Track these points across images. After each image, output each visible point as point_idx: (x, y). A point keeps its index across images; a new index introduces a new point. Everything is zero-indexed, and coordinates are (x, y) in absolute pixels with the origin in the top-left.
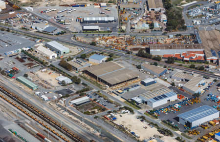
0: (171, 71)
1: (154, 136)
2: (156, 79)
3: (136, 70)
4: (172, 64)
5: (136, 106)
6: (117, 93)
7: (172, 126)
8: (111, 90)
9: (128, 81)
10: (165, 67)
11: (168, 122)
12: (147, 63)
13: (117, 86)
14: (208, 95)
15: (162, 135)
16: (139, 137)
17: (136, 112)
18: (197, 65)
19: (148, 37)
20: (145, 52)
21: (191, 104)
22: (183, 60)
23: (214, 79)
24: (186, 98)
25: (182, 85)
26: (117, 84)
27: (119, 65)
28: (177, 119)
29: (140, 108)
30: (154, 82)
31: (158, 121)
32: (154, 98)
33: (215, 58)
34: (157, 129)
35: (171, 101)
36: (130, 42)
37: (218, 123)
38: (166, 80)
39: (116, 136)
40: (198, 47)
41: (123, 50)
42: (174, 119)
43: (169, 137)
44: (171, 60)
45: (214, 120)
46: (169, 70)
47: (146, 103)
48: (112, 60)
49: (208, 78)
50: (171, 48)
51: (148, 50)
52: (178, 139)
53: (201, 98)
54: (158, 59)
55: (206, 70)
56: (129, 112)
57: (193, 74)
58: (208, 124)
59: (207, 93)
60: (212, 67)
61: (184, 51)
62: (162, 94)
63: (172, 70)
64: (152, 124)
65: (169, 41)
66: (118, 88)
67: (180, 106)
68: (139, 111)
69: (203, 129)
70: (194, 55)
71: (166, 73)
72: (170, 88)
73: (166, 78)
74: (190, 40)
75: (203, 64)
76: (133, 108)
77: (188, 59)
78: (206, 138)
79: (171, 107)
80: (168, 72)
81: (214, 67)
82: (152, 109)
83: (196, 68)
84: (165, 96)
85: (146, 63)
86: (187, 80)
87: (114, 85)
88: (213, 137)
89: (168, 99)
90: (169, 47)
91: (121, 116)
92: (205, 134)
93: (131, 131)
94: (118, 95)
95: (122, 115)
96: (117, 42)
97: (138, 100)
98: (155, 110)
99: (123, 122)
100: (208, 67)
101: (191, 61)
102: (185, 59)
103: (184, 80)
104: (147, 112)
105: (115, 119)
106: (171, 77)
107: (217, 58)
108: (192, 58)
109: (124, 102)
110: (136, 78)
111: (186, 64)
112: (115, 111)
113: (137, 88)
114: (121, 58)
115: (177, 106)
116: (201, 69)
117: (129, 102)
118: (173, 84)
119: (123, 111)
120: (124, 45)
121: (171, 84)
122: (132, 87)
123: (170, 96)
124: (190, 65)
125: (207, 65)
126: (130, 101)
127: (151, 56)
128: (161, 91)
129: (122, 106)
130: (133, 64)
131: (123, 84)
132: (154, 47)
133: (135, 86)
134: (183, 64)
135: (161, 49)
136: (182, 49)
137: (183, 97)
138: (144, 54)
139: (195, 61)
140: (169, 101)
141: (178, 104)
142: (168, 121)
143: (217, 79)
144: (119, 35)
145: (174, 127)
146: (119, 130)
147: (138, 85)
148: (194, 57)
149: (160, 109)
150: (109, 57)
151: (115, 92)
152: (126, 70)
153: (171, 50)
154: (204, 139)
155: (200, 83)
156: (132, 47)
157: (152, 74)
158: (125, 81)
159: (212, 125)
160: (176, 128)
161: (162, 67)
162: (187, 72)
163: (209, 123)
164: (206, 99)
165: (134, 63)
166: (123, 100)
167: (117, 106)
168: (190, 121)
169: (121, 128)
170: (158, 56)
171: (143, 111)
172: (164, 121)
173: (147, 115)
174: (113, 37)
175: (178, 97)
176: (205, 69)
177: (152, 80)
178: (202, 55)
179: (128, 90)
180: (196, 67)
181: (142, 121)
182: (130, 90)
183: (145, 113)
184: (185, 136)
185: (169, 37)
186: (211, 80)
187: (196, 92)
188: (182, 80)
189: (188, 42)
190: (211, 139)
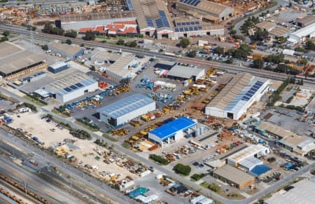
0: (90, 51)
1: (65, 140)
2: (68, 63)
3: (42, 52)
4: (91, 41)
5: (40, 101)
6: (14, 86)
7: (90, 125)
8: (5, 82)
9: (29, 67)
10: (82, 46)
11: (84, 121)
12: (57, 41)
13: (13, 76)
14: (142, 81)
15: (75, 139)
16: (44, 144)
17: (41, 110)
18: (126, 40)
19: (59, 5)
20: (54, 26)
21: (117, 94)
22: (107, 35)
23: (150, 58)
24: (110, 86)
25: (105, 69)
26: (13, 73)
27: (17, 46)
28: (97, 116)
29: (46, 104)
30: (65, 68)
31: (71, 120)
32: (65, 89)
33: (152, 29)
34: (69, 131)
35: (89, 91)
36: (34, 13)
37: (153, 117)
38: (82, 63)
39: (11, 145)
40: (129, 15)
41: (23, 25)
42: (93, 115)
43: (86, 141)
44: (90, 36)
45: (149, 114)
46: (88, 49)
47: (54, 96)
48: (7, 40)
49: (142, 57)
50: (90, 18)
51: (58, 23)
52: (97, 142)
53: (131, 85)
54: (72, 35)
55: (139, 47)
56: (30, 110)
57: (121, 53)
58: (140, 120)
59: (140, 78)
60: (148, 41)
61: (110, 22)
62: (77, 83)
63: (93, 49)
64: (62, 125)
65: (88, 10)
66: (16, 79)
67: (102, 98)
68: (45, 107)
69: (133, 127)
70: (122, 27)
71: (83, 54)
72: (88, 74)
73: (83, 61)
74: (118, 6)
75: (136, 39)
76: (35, 105)
77: (114, 33)
78: (137, 138)
79: (89, 99)
80: (86, 52)
81: (151, 41)
82: (63, 105)
83: (126, 45)
84: (80, 85)
85: (55, 42)
86: (112, 62)
87: (9, 74)
88: (146, 137)
89: (85, 89)
90: (87, 17)
91: (19, 116)
92: (135, 133)
93: (32, 136)
94: (14, 88)
95: (20, 114)
96: (16, 15)
97: (43, 93)
98: (67, 105)
99: (22, 124)
100: (142, 42)
101: (119, 35)
102: (110, 32)
103: (108, 62)
104: (55, 108)
105: (10, 121)
106: (90, 59)
107: (154, 29)
108: (119, 31)
109: (24, 97)
110: (41, 63)
111: (112, 40)
112: (10, 111)
113: (43, 76)
114: (21, 36)
115: (98, 97)
116: (133, 45)
117: (30, 96)
118: (93, 68)
119: (21, 110)
120: (25, 19)
121: (90, 69)
122: (35, 76)
123: (88, 84)
124: (117, 40)
125: (140, 39)
126: (32, 95)
127: (63, 31)
128: (76, 79)
129: (21, 103)
130: (38, 45)
131: (23, 73)
132: (67, 19)
133: (39, 74)
134: (107, 40)
135: (77, 20)
136: (105, 19)
137: (106, 85)
138: (53, 29)
139: (124, 35)
140: (87, 91)
141: (100, 94)
142: (85, 118)
143: (154, 58)
144: (18, 4)
145: (93, 127)
146: (15, 135)
147: (43, 73)
148: (122, 30)
149: (74, 104)
150: (3, 36)
151: (10, 84)
152: (27, 53)
153: (90, 21)
154: (134, 140)
155: (131, 64)
156: (36, 20)
157: (64, 56)
158: (25, 68)
159: (145, 120)
160: (95, 128)
161: (78, 46)
162: (113, 51)
163: (142, 118)
164: (138, 86)
165: (39, 42)
166: (22, 95)
167: (14, 103)
168: (114, 117)
169: (19, 133)
170: (72, 31)
171: (49, 108)
172: (79, 120)
173: (55, 112)
174: (10, 9)
175: (99, 85)
176: (138, 44)
177: (63, 64)
178: (135, 26)
179: (29, 81)
180: (125, 42)
181: (48, 121)
182: (32, 80)
183: (52, 111)
184: (107, 137)
185: (88, 4)
186: (146, 59)
187: (125, 77)
188: (106, 62)
189: (116, 9)
190: (143, 140)
